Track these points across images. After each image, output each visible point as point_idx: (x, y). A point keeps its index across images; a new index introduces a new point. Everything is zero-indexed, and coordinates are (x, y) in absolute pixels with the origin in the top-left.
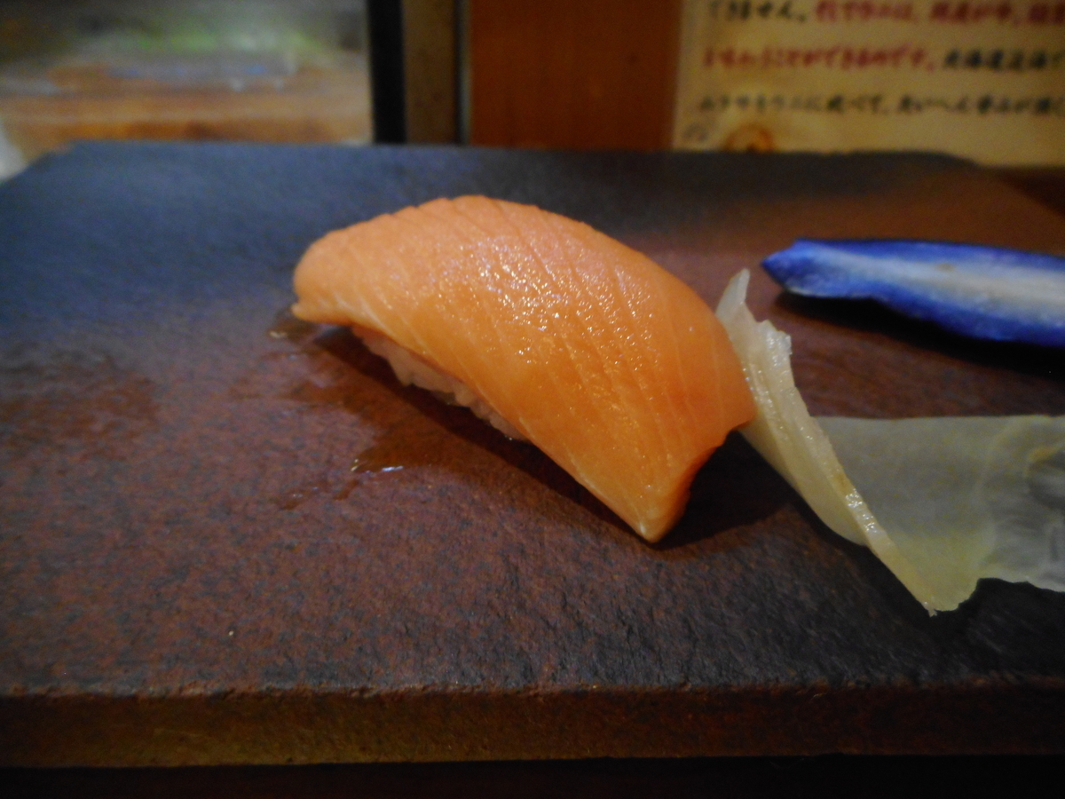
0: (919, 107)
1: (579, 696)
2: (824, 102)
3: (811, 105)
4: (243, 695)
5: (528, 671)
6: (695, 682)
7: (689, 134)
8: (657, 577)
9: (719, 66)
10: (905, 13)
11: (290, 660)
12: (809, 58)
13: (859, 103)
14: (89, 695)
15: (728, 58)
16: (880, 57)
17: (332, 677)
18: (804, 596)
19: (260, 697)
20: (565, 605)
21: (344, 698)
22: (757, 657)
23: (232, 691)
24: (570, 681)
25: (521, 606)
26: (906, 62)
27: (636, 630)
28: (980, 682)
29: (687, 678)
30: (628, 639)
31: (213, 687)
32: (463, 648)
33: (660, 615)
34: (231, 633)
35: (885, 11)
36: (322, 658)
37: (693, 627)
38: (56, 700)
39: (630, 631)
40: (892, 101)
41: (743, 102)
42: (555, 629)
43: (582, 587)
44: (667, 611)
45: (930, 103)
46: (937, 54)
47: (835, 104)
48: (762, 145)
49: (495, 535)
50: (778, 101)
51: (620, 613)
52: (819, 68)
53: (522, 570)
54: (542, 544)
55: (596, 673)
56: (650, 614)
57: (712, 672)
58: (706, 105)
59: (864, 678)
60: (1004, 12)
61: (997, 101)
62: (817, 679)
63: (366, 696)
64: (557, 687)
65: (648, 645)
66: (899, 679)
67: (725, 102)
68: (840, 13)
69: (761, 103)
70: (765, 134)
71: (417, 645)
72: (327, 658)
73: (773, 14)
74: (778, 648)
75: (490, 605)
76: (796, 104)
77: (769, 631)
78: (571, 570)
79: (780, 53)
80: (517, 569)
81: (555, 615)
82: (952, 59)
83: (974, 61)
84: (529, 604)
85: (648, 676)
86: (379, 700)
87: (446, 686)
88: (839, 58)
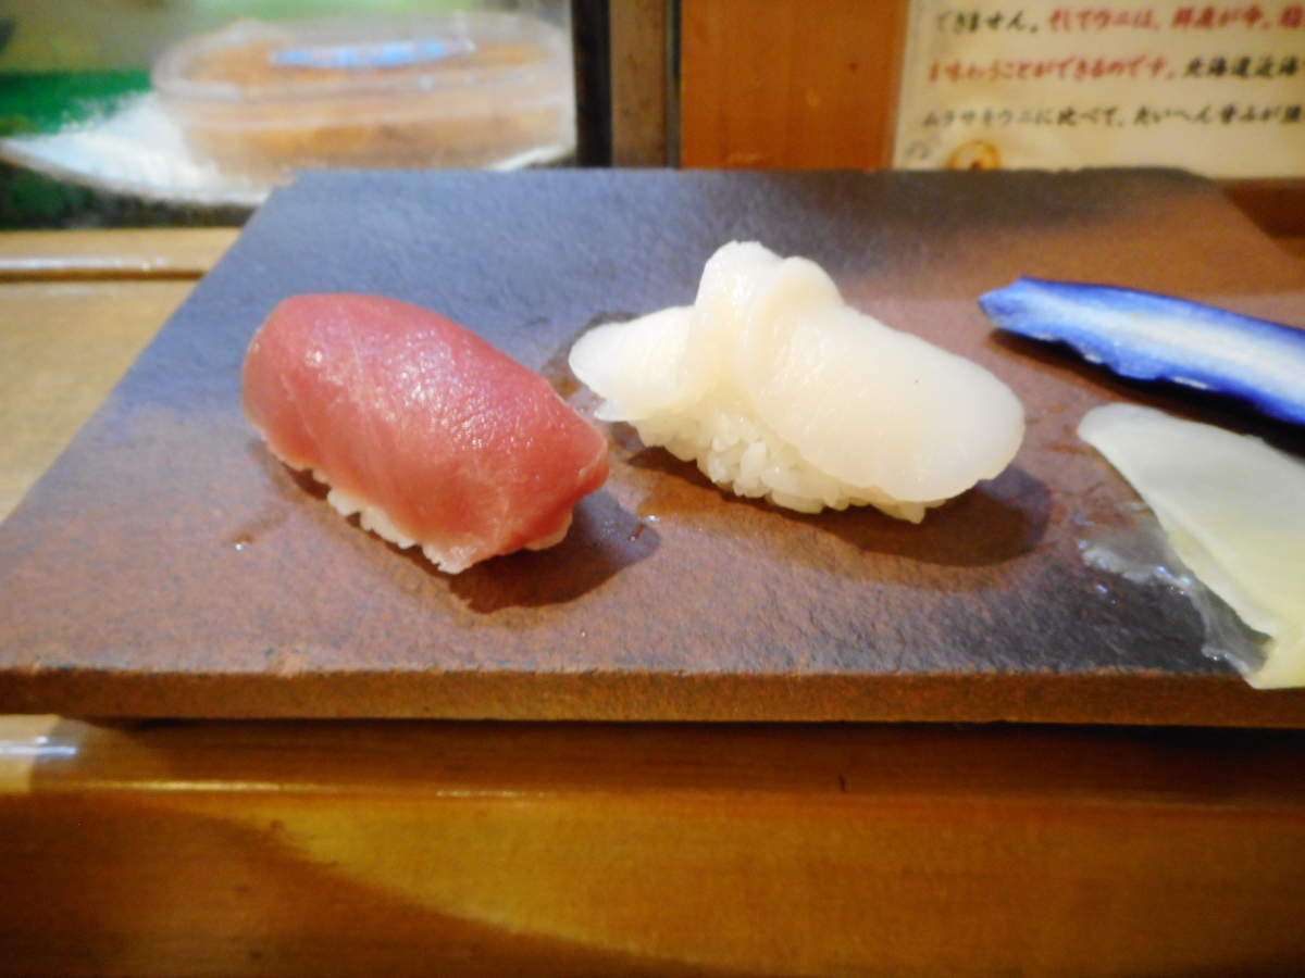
0: (1157, 118)
1: (826, 678)
2: (1054, 116)
3: (1041, 119)
4: (603, 674)
5: (790, 661)
6: (904, 671)
7: (910, 152)
8: (878, 600)
9: (943, 78)
10: (1145, 20)
11: (629, 652)
12: (1040, 70)
13: (1091, 116)
14: (504, 671)
15: (954, 72)
16: (1116, 67)
17: (659, 663)
18: (986, 615)
19: (614, 674)
20: (812, 619)
21: (669, 677)
22: (948, 654)
23: (596, 669)
24: (818, 668)
25: (781, 619)
26: (1144, 72)
27: (863, 636)
28: (1102, 672)
29: (898, 667)
30: (858, 642)
31: (583, 668)
32: (745, 647)
33: (880, 626)
34: (583, 634)
35: (1123, 19)
36: (650, 651)
37: (904, 634)
38: (483, 674)
39: (859, 637)
40: (1128, 113)
41: (969, 117)
42: (806, 635)
43: (824, 607)
44: (886, 624)
45: (1168, 113)
46: (1179, 63)
47: (1066, 117)
48: (988, 163)
49: (755, 568)
50: (1007, 114)
51: (851, 626)
52: (1051, 79)
53: (779, 593)
54: (791, 576)
55: (836, 663)
56: (873, 626)
57: (916, 664)
58: (930, 121)
59: (1021, 669)
60: (1253, 15)
61: (1242, 110)
62: (988, 669)
63: (684, 675)
64: (810, 672)
65: (872, 646)
66: (1045, 670)
67: (950, 117)
68: (1075, 22)
69: (988, 117)
70: (992, 150)
71: (712, 644)
72: (653, 650)
73: (1003, 25)
74: (962, 648)
75: (759, 618)
76: (1025, 117)
77: (958, 638)
78: (814, 594)
79: (1010, 65)
80: (775, 593)
81: (805, 625)
82: (1194, 67)
83: (1219, 68)
84: (786, 617)
85: (873, 665)
86: (691, 678)
87: (736, 669)
88: (1071, 69)
